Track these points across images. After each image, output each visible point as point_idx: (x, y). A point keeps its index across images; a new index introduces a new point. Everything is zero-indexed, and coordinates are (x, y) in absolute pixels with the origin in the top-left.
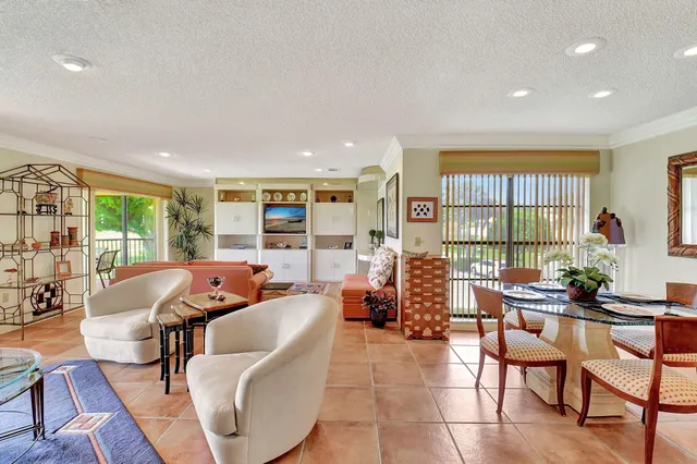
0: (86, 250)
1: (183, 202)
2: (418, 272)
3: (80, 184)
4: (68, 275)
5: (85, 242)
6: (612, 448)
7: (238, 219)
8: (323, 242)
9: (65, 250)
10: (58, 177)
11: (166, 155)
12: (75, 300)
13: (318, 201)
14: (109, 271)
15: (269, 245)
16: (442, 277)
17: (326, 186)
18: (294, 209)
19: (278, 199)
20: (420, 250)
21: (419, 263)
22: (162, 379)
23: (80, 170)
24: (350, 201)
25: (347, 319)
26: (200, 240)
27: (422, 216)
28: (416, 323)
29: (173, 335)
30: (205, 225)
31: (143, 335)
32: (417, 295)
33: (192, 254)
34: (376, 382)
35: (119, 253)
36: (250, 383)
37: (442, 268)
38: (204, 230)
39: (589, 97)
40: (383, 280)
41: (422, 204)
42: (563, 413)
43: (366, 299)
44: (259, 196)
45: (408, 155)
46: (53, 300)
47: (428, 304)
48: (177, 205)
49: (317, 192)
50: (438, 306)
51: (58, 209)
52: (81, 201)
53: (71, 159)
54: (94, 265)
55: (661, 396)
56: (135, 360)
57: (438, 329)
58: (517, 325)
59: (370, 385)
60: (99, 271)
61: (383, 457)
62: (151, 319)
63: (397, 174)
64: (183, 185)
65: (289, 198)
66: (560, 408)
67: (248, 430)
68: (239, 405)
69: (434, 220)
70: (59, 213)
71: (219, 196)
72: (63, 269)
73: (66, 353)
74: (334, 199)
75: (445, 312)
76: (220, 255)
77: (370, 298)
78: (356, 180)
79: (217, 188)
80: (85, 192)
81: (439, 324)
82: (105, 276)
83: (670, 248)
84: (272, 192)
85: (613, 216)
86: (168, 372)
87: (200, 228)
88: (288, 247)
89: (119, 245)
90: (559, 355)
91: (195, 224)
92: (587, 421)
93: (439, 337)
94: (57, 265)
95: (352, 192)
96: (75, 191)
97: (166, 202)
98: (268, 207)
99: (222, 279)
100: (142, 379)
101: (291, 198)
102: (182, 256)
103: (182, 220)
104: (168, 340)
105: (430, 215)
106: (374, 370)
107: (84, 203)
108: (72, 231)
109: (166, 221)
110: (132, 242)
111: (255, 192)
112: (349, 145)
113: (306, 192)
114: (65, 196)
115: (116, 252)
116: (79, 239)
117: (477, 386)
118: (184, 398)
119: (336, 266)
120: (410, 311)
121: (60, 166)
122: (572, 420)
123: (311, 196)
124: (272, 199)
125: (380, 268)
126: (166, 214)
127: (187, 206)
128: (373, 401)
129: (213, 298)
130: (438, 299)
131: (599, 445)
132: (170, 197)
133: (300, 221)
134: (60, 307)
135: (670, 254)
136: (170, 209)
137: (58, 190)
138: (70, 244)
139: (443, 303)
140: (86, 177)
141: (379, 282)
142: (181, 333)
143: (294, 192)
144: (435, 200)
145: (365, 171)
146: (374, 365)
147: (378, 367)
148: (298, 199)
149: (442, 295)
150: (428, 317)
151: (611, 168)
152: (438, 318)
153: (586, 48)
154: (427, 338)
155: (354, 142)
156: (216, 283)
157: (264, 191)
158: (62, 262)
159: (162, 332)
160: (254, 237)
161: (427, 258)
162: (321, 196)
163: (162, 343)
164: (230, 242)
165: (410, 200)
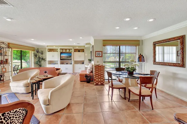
0: (10, 65)
1: (38, 52)
2: (97, 69)
3: (9, 47)
4: (6, 72)
5: (10, 63)
6: (134, 105)
7: (53, 56)
8: (76, 62)
9: (4, 65)
10: (3, 46)
11: (33, 40)
12: (8, 78)
13: (75, 52)
14: (17, 70)
15: (62, 63)
16: (103, 70)
17: (77, 48)
18: (68, 54)
19: (64, 51)
20: (98, 64)
21: (97, 67)
22: (32, 96)
23: (9, 44)
24: (83, 52)
25: (81, 81)
26: (43, 62)
27: (99, 56)
28: (97, 81)
29: (34, 85)
30: (44, 58)
31: (27, 86)
32: (97, 74)
33: (40, 66)
34: (85, 95)
35: (19, 66)
36: (52, 93)
37: (103, 68)
38: (43, 59)
39: (133, 29)
40: (90, 71)
41: (99, 53)
42: (126, 99)
43: (85, 76)
44: (59, 50)
45: (95, 41)
46: (1, 78)
47: (99, 77)
48: (36, 53)
49: (75, 49)
50: (102, 77)
51: (3, 54)
52: (9, 52)
53: (6, 41)
54: (13, 69)
55: (141, 93)
56: (25, 92)
57: (102, 82)
58: (118, 80)
59: (83, 95)
60: (14, 71)
61: (83, 109)
62: (29, 82)
63: (93, 45)
64: (38, 47)
65: (67, 51)
66: (125, 98)
67: (51, 104)
68: (49, 98)
69: (102, 57)
70: (3, 55)
71: (48, 51)
72: (4, 70)
73: (6, 91)
74: (79, 51)
75: (104, 78)
76: (48, 66)
77: (86, 76)
78: (85, 46)
79: (47, 48)
80: (10, 49)
81: (102, 81)
82: (16, 72)
83: (154, 63)
84: (62, 49)
85: (142, 55)
86: (33, 94)
87: (42, 59)
88: (67, 64)
89: (20, 64)
90: (124, 86)
91: (41, 58)
92: (130, 101)
93: (102, 84)
94: (2, 69)
95: (84, 49)
96: (7, 49)
97: (33, 52)
98: (61, 53)
99: (47, 71)
100: (26, 97)
101: (68, 51)
102: (38, 66)
103: (37, 57)
104: (33, 86)
105: (101, 55)
106: (85, 92)
107: (10, 52)
108: (7, 60)
109: (33, 57)
110: (23, 63)
111: (58, 49)
112: (81, 38)
113: (72, 49)
114: (5, 50)
115: (19, 65)
116: (8, 62)
117: (108, 94)
118: (37, 100)
119: (80, 68)
120: (95, 79)
121: (3, 43)
122: (127, 100)
123: (73, 50)
124: (62, 51)
125: (89, 68)
126: (33, 55)
127: (39, 53)
128: (83, 99)
129: (45, 76)
130: (102, 75)
131: (131, 105)
132: (34, 50)
133: (70, 57)
134: (3, 80)
135: (154, 64)
136: (34, 54)
137: (3, 49)
138: (6, 63)
139: (103, 76)
140: (10, 45)
141: (89, 72)
142: (37, 84)
143: (68, 49)
144: (102, 52)
145: (87, 44)
146: (85, 91)
147: (86, 92)
148: (69, 51)
149: (103, 74)
150: (100, 80)
151: (142, 44)
152: (102, 80)
153: (128, 19)
154: (99, 85)
155: (82, 37)
156: (46, 72)
157: (60, 49)
158: (4, 68)
159: (31, 84)
160: (58, 61)
161: (100, 65)
162: (76, 50)
163: (32, 87)
164: (51, 62)
165: (96, 52)
